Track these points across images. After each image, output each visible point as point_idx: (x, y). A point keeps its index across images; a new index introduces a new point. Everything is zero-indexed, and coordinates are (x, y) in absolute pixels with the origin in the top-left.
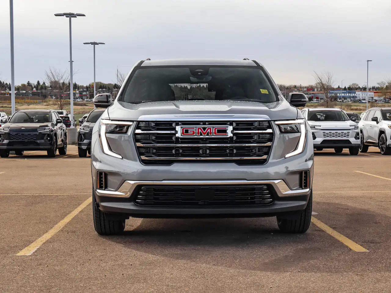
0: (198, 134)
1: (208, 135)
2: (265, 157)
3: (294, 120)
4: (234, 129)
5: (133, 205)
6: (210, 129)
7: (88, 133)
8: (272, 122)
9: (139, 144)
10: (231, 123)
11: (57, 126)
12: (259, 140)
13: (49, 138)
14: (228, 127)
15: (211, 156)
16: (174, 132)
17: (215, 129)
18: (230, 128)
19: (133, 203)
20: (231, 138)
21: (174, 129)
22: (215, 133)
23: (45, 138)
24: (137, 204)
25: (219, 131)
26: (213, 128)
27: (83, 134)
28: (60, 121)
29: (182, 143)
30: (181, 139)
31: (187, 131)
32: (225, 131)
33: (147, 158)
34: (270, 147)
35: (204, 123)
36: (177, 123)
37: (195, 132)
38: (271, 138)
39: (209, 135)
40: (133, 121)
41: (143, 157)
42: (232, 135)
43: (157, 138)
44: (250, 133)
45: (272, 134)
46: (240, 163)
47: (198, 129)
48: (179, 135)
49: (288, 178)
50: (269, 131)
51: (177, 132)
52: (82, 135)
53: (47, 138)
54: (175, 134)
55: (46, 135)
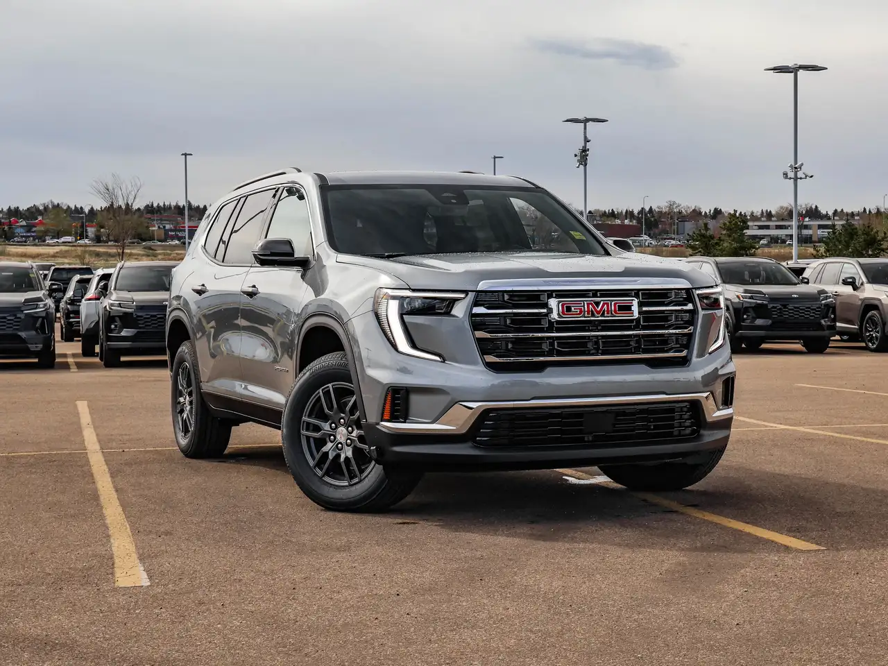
0: (588, 314)
1: (603, 315)
2: (684, 353)
3: (712, 287)
4: (642, 304)
5: (472, 447)
6: (607, 304)
8: (694, 290)
9: (480, 334)
10: (636, 293)
12: (677, 323)
14: (633, 300)
16: (545, 311)
17: (615, 304)
18: (636, 303)
19: (470, 444)
20: (638, 320)
21: (545, 305)
22: (615, 311)
24: (478, 445)
25: (621, 308)
26: (612, 303)
29: (558, 330)
30: (558, 322)
31: (569, 309)
33: (497, 360)
34: (690, 336)
35: (595, 293)
36: (550, 294)
37: (581, 310)
38: (693, 319)
39: (606, 315)
40: (466, 292)
41: (490, 358)
42: (638, 315)
43: (513, 322)
44: (663, 312)
45: (694, 312)
47: (588, 305)
48: (555, 316)
50: (690, 307)
51: (550, 311)
54: (546, 315)
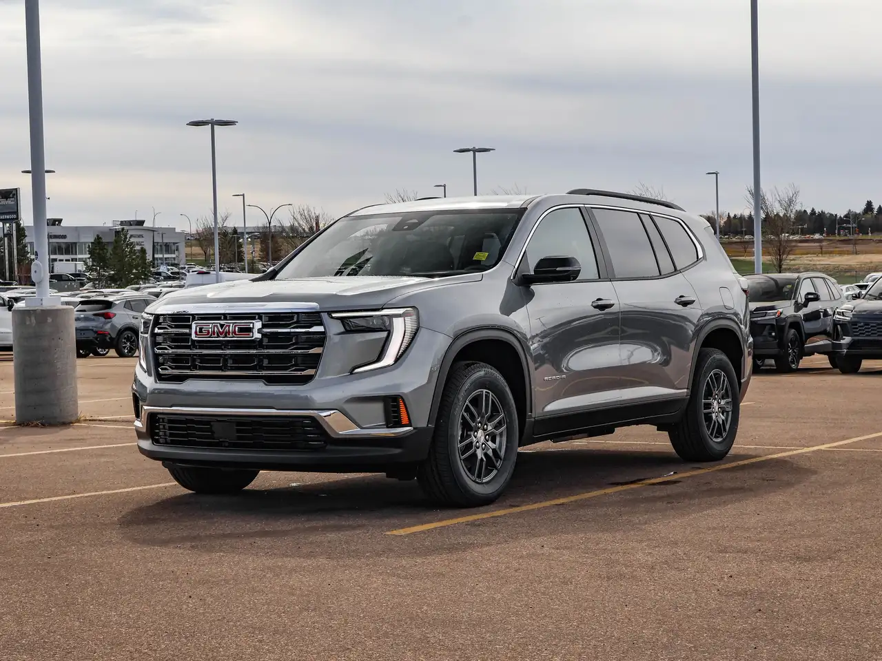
0: (215, 334)
2: (310, 372)
4: (264, 326)
6: (229, 326)
7: (849, 322)
8: (324, 314)
10: (260, 316)
11: (806, 307)
12: (301, 344)
13: (773, 334)
14: (254, 323)
15: (232, 369)
16: (188, 331)
17: (236, 326)
18: (258, 325)
19: (151, 441)
20: (259, 341)
21: (190, 327)
22: (234, 332)
23: (765, 333)
25: (241, 330)
26: (232, 326)
27: (840, 324)
28: (812, 296)
29: (201, 348)
31: (201, 330)
32: (250, 330)
33: (162, 372)
34: (319, 356)
35: (225, 316)
36: (194, 317)
37: (210, 331)
38: (321, 340)
39: (227, 335)
40: (152, 314)
41: (159, 371)
42: (259, 336)
43: (173, 340)
44: (288, 333)
45: (323, 335)
46: (270, 380)
47: (214, 326)
49: (349, 408)
50: (319, 329)
52: (839, 326)
53: (770, 334)
54: (188, 335)
55: (767, 327)
